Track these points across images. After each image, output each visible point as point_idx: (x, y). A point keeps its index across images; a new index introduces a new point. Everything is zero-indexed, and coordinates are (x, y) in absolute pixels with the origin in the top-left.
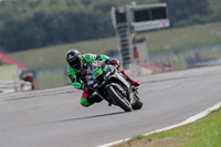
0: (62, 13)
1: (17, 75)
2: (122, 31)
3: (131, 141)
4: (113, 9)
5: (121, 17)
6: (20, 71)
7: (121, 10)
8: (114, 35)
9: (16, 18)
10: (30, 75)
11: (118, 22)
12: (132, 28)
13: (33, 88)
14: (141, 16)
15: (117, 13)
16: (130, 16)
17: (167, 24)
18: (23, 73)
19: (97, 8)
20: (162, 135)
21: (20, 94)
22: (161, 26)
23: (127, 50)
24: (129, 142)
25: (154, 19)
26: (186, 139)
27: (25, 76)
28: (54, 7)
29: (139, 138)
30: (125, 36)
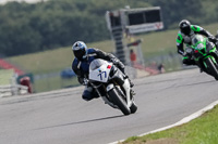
0: (58, 17)
1: (14, 79)
2: (117, 35)
4: (108, 12)
5: (116, 21)
6: (17, 76)
7: (116, 14)
8: (109, 38)
9: (12, 23)
10: (28, 78)
11: (112, 25)
14: (135, 19)
15: (112, 17)
16: (124, 19)
17: (162, 27)
18: (20, 77)
19: (92, 12)
20: (156, 136)
21: (16, 98)
22: (156, 28)
23: (122, 52)
25: (148, 22)
26: (180, 140)
27: (21, 80)
28: (49, 11)
29: (134, 139)
30: (120, 39)
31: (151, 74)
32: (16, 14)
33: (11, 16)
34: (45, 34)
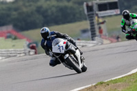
0: (53, 6)
1: (26, 45)
2: (91, 17)
3: (97, 85)
4: (85, 3)
5: (90, 9)
6: (28, 43)
7: (90, 4)
8: (86, 19)
9: (25, 10)
10: (35, 45)
11: (88, 11)
12: (97, 15)
13: (36, 53)
14: (102, 7)
15: (87, 6)
16: (95, 8)
17: (119, 13)
18: (30, 44)
19: (75, 3)
20: (116, 81)
21: (27, 57)
22: (115, 13)
23: (94, 28)
24: (95, 86)
25: (111, 9)
26: (130, 84)
27: (31, 45)
28: (48, 2)
29: (101, 83)
30: (93, 20)
31: (112, 42)
32: (27, 4)
33: (24, 5)
34: (45, 17)
